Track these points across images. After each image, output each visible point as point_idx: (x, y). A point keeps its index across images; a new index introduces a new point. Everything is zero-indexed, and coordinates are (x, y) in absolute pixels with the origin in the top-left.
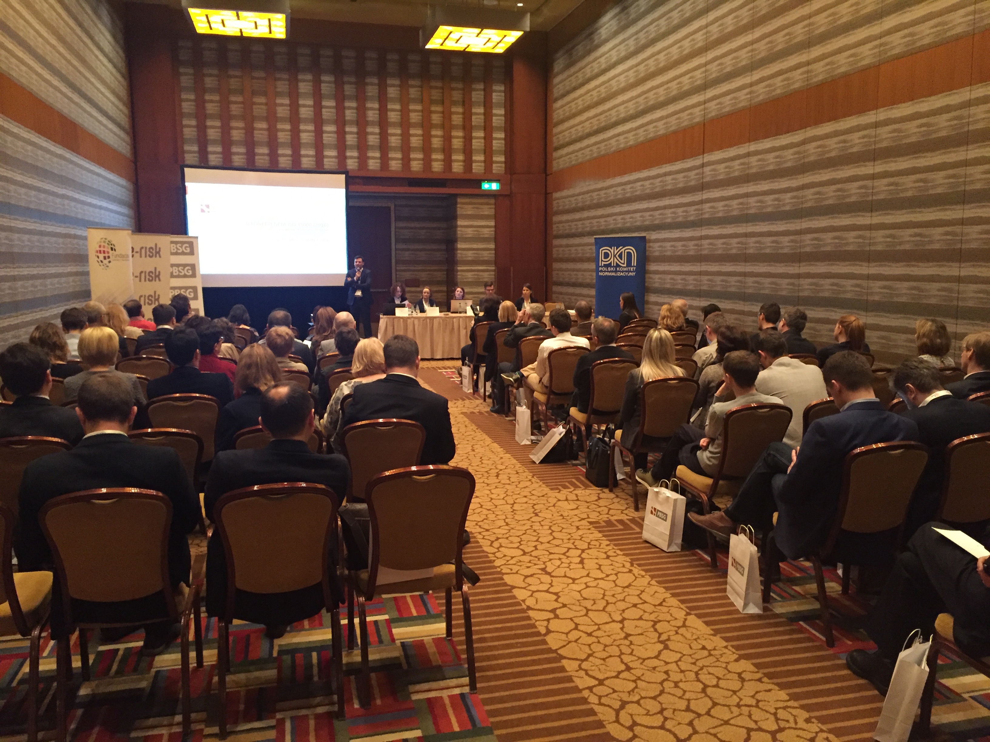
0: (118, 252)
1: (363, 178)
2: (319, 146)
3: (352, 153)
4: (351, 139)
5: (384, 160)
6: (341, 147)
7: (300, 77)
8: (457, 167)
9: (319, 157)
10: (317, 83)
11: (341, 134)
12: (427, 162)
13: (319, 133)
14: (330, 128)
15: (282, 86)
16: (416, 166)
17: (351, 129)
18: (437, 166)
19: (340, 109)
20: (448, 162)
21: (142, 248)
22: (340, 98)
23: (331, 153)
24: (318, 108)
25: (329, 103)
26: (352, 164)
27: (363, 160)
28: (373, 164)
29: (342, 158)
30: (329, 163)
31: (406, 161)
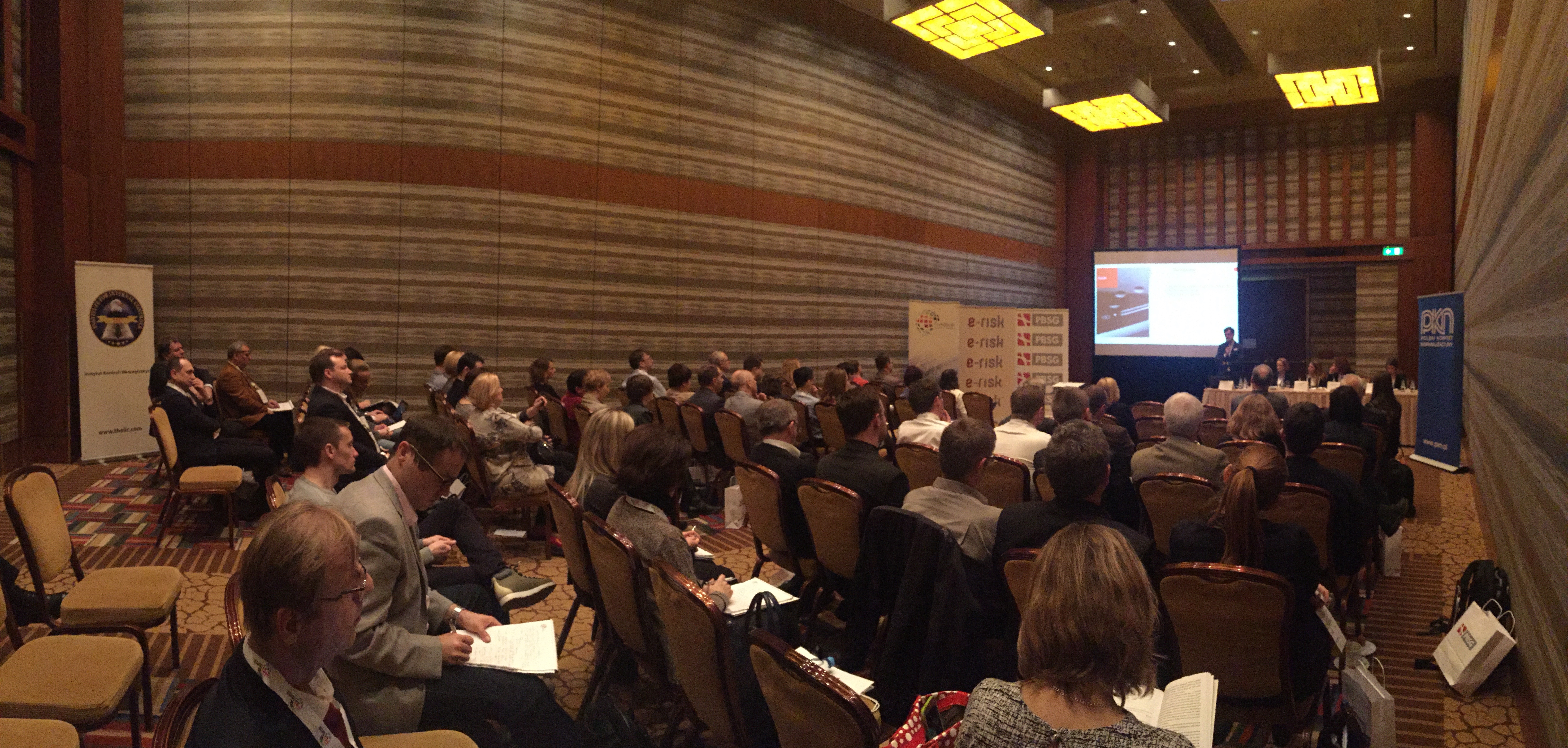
0: (942, 321)
1: (1262, 251)
2: (1221, 224)
3: (1251, 228)
4: (1251, 214)
5: (1282, 232)
6: (1242, 222)
7: (1208, 161)
8: (1357, 233)
9: (1222, 234)
10: (1222, 163)
11: (1242, 209)
12: (1325, 230)
13: (1222, 211)
14: (1231, 206)
15: (1190, 172)
16: (1314, 235)
17: (1251, 204)
18: (1336, 234)
19: (1242, 186)
20: (1347, 229)
21: (984, 319)
22: (1242, 175)
23: (1231, 229)
24: (1223, 187)
25: (1231, 182)
26: (1251, 238)
27: (1262, 232)
28: (1272, 237)
29: (1242, 233)
30: (1231, 239)
31: (1304, 231)
